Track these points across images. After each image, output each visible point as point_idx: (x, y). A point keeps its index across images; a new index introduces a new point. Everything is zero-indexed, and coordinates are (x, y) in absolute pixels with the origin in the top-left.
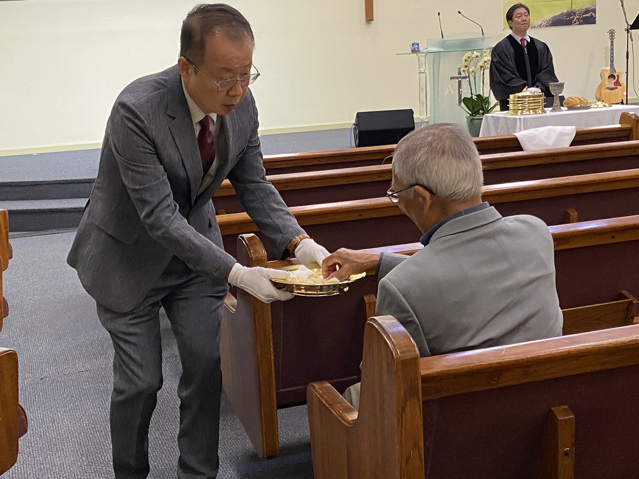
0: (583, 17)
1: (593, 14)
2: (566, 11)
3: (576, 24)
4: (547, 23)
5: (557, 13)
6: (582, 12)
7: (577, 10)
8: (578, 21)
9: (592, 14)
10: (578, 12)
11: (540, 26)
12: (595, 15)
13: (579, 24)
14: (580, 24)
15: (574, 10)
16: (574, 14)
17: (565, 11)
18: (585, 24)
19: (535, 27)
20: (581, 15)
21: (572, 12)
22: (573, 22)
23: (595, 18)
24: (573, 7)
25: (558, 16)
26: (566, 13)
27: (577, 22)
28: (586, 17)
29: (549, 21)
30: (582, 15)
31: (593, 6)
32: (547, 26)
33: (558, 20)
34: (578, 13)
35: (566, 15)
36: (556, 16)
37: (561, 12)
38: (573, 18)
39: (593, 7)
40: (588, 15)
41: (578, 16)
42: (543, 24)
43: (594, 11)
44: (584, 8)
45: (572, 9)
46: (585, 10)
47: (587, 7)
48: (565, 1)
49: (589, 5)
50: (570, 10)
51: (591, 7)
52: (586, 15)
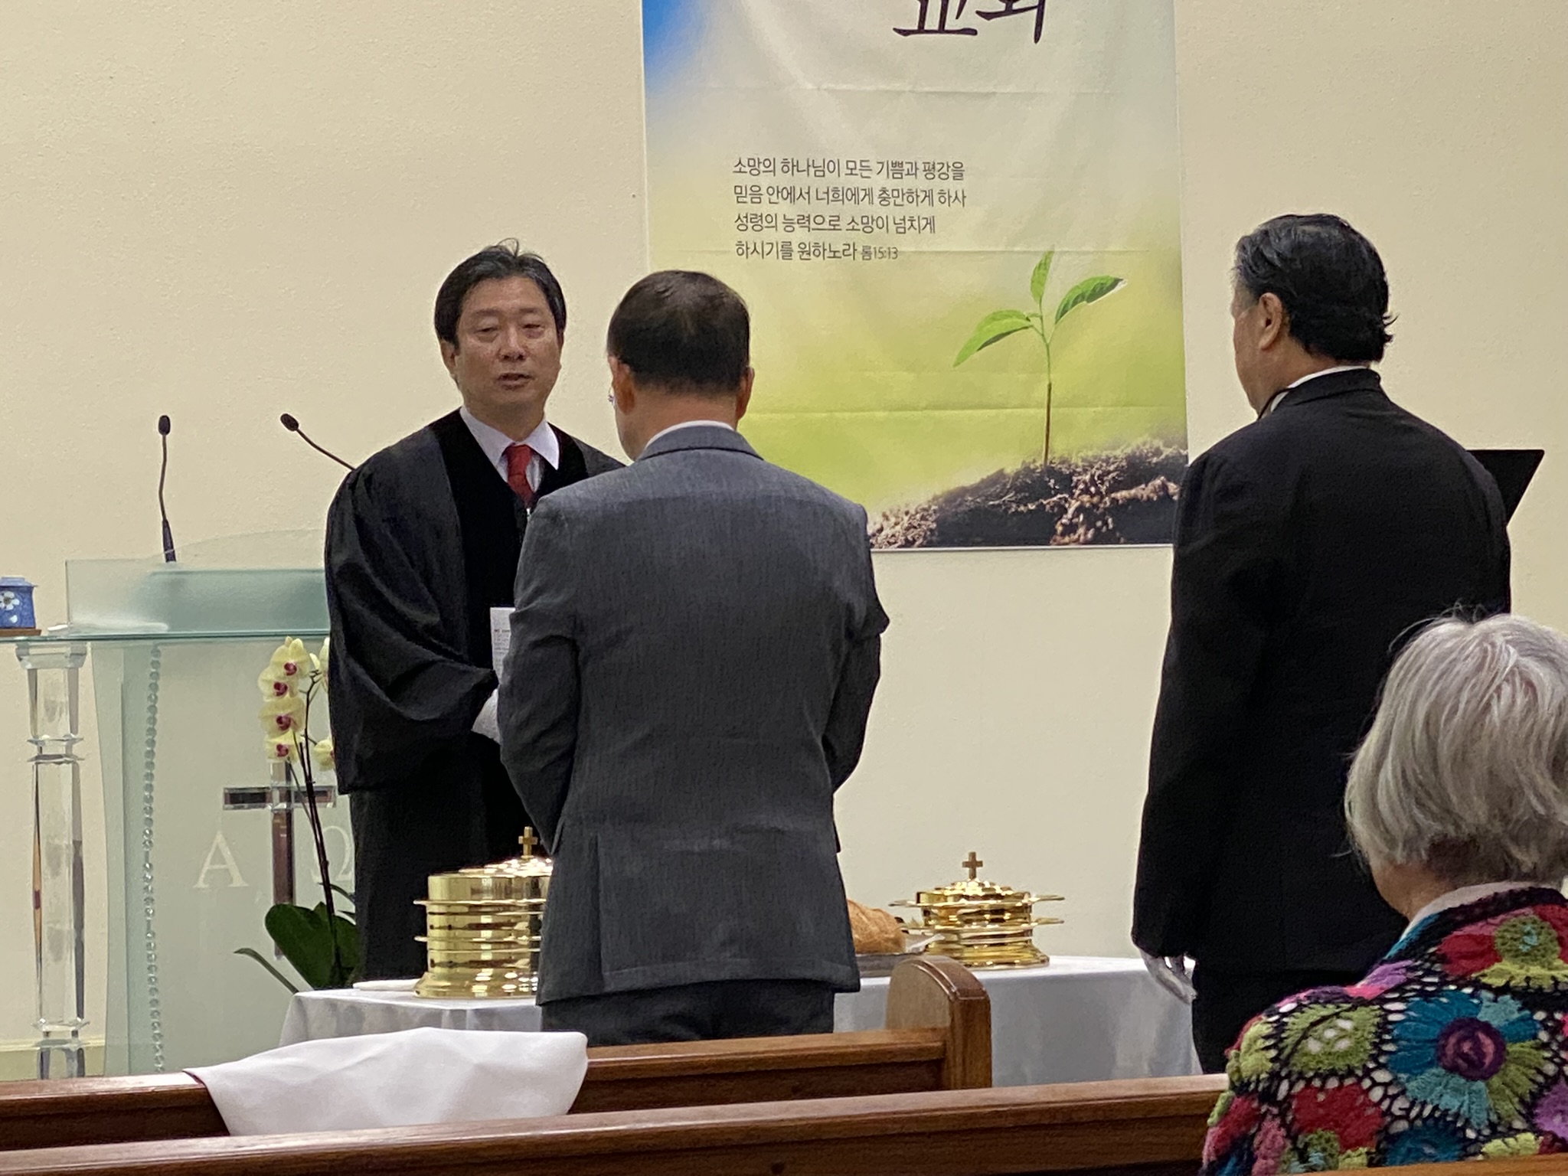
0: (1114, 501)
2: (1019, 466)
3: (1077, 541)
4: (907, 529)
5: (970, 477)
6: (1109, 472)
7: (1076, 460)
8: (1089, 524)
9: (1164, 487)
10: (1085, 471)
13: (1095, 541)
14: (1101, 539)
15: (1064, 461)
16: (1066, 482)
17: (1011, 465)
18: (1131, 540)
20: (1103, 489)
21: (1050, 471)
22: (1060, 529)
24: (1061, 447)
25: (974, 490)
26: (1017, 475)
27: (1081, 530)
28: (1134, 500)
29: (924, 514)
30: (1110, 491)
31: (1167, 446)
32: (909, 543)
33: (975, 512)
34: (1087, 478)
35: (1018, 490)
36: (964, 491)
37: (988, 471)
38: (1057, 504)
39: (1167, 452)
40: (1143, 491)
41: (1086, 498)
42: (887, 531)
44: (1118, 453)
45: (1049, 456)
46: (1124, 463)
47: (1138, 448)
48: (1009, 411)
49: (1146, 437)
50: (1040, 462)
51: (1162, 448)
52: (1133, 492)
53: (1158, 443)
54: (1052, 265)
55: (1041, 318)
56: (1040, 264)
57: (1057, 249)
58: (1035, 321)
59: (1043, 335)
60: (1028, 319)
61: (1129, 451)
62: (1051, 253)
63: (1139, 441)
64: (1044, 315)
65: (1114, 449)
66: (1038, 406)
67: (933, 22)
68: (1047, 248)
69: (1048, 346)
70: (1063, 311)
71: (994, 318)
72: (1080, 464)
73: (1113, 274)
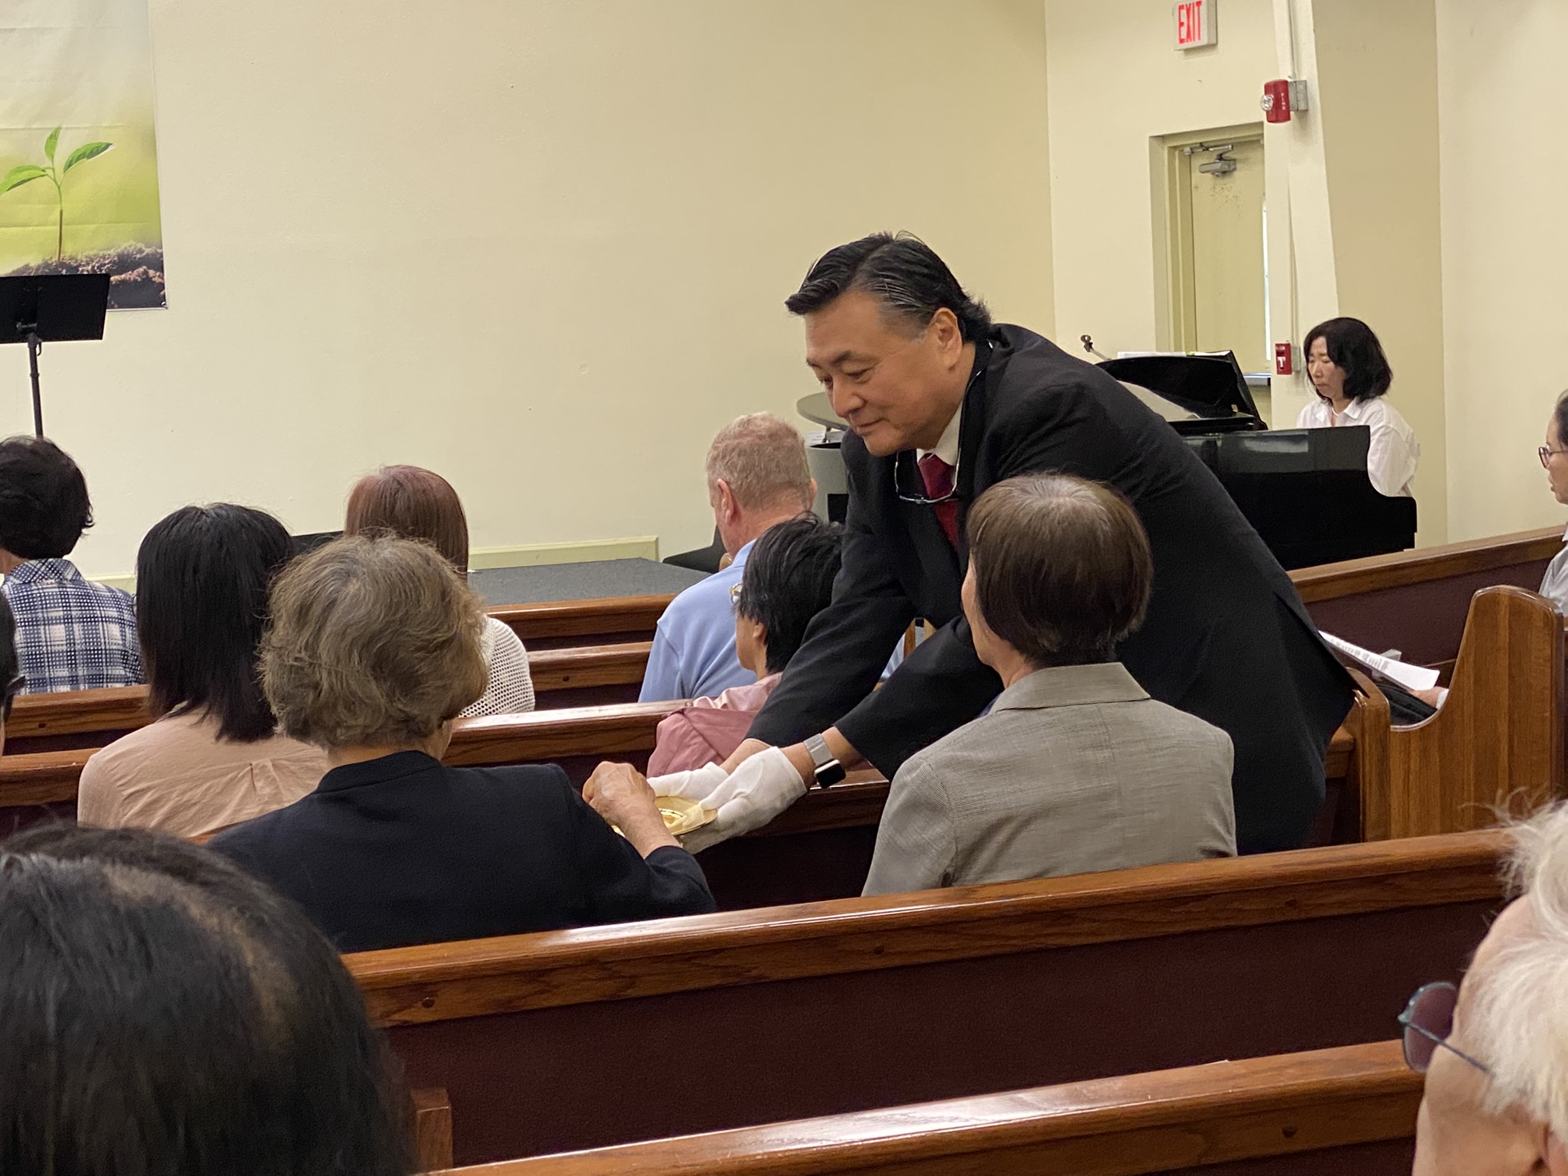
1: (151, 272)
2: (40, 262)
5: (4, 270)
7: (81, 257)
9: (146, 272)
10: (88, 264)
12: (163, 278)
15: (73, 258)
17: (34, 262)
18: (122, 307)
21: (62, 265)
23: (162, 286)
24: (70, 249)
26: (38, 268)
28: (123, 282)
31: (147, 247)
34: (89, 268)
37: (17, 267)
39: (148, 251)
40: (131, 276)
43: (158, 264)
44: (111, 252)
45: (62, 255)
46: (116, 259)
47: (126, 248)
48: (31, 228)
49: (132, 242)
50: (55, 259)
51: (144, 248)
52: (123, 276)
53: (140, 245)
54: (60, 136)
55: (53, 170)
56: (51, 136)
57: (64, 126)
58: (49, 172)
59: (55, 181)
60: (43, 171)
61: (119, 250)
62: (58, 129)
63: (126, 245)
64: (55, 168)
65: (109, 249)
66: (54, 224)
68: (56, 126)
69: (59, 187)
70: (70, 166)
71: (19, 170)
72: (84, 259)
73: (105, 141)
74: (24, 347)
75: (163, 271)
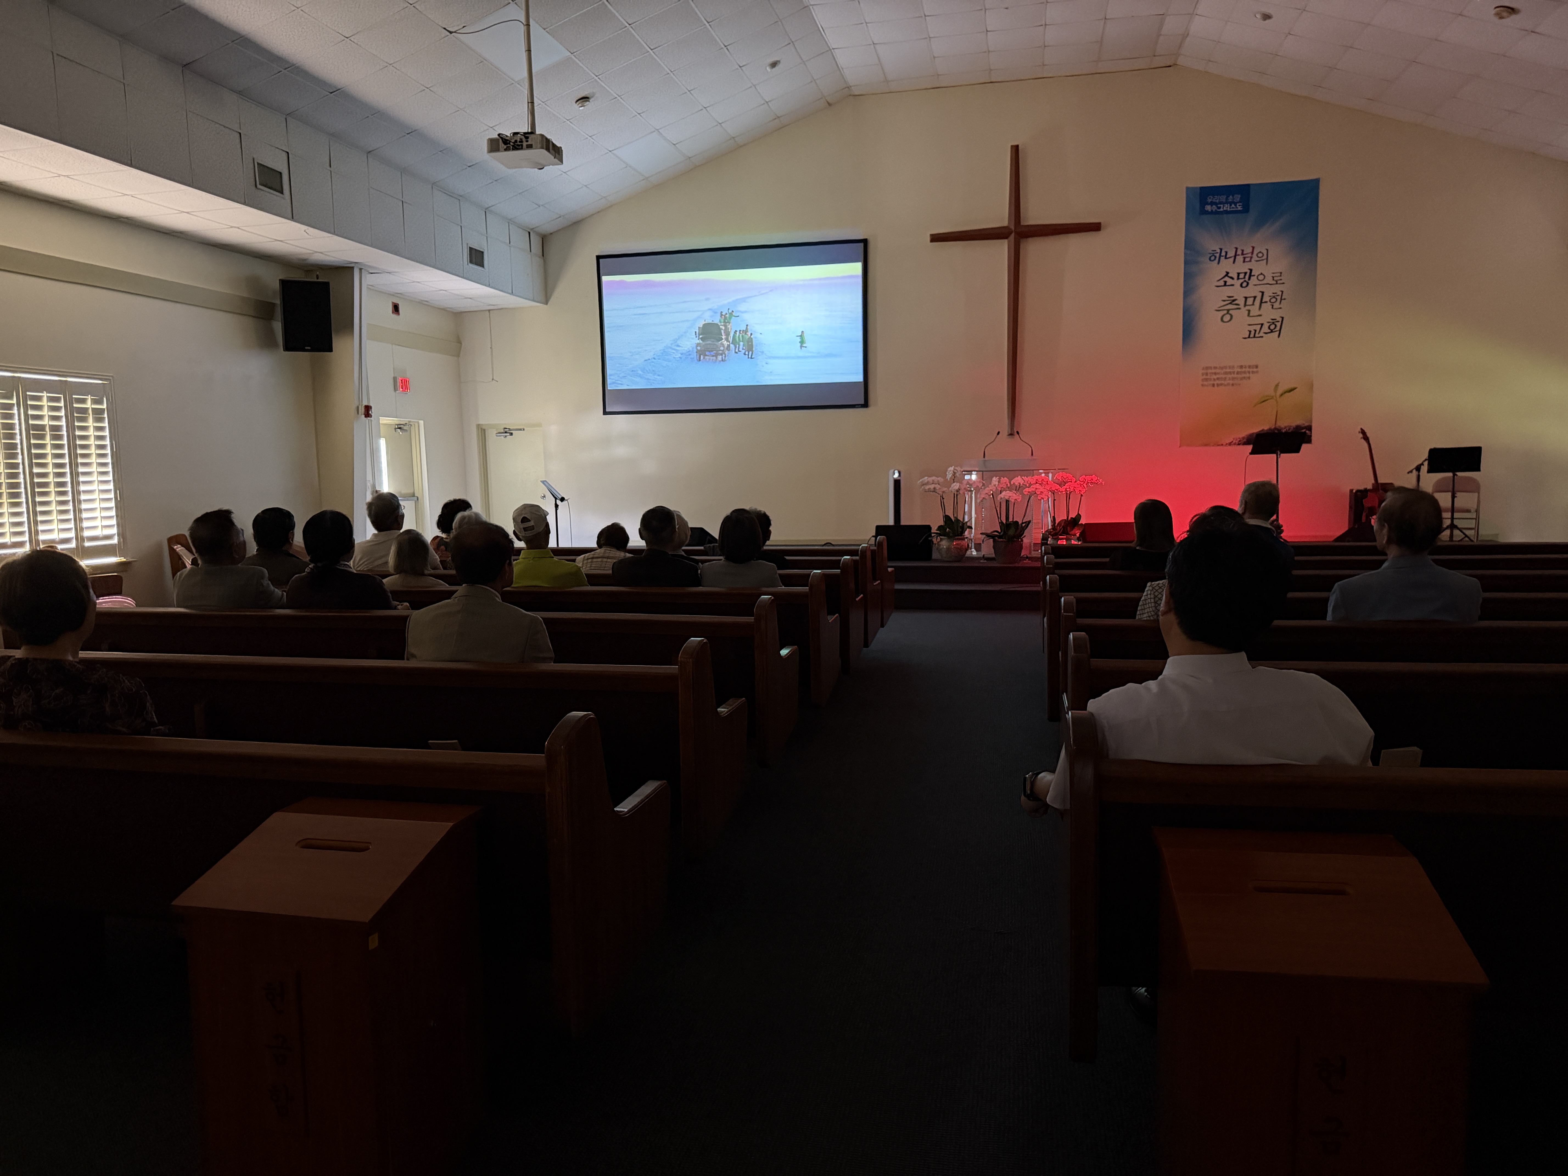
1: (1307, 432)
2: (1268, 428)
4: (1240, 441)
5: (1256, 430)
6: (1290, 429)
7: (1283, 426)
10: (1285, 429)
11: (1230, 444)
12: (1311, 433)
15: (1280, 427)
17: (1266, 428)
19: (1222, 445)
21: (1276, 429)
23: (1311, 436)
24: (1278, 424)
25: (1256, 433)
26: (1267, 430)
29: (1243, 438)
32: (1239, 444)
37: (1260, 429)
39: (1307, 424)
42: (1234, 442)
43: (1309, 428)
45: (1276, 426)
46: (1295, 427)
47: (1299, 423)
49: (1301, 421)
50: (1273, 427)
53: (1304, 422)
54: (1279, 385)
55: (1276, 397)
56: (1276, 385)
59: (1276, 400)
60: (1272, 397)
61: (1296, 424)
62: (1279, 382)
65: (1293, 424)
66: (1274, 415)
67: (1252, 335)
69: (1277, 403)
70: (1282, 395)
71: (1264, 397)
73: (1295, 386)
74: (1275, 455)
75: (1311, 432)
